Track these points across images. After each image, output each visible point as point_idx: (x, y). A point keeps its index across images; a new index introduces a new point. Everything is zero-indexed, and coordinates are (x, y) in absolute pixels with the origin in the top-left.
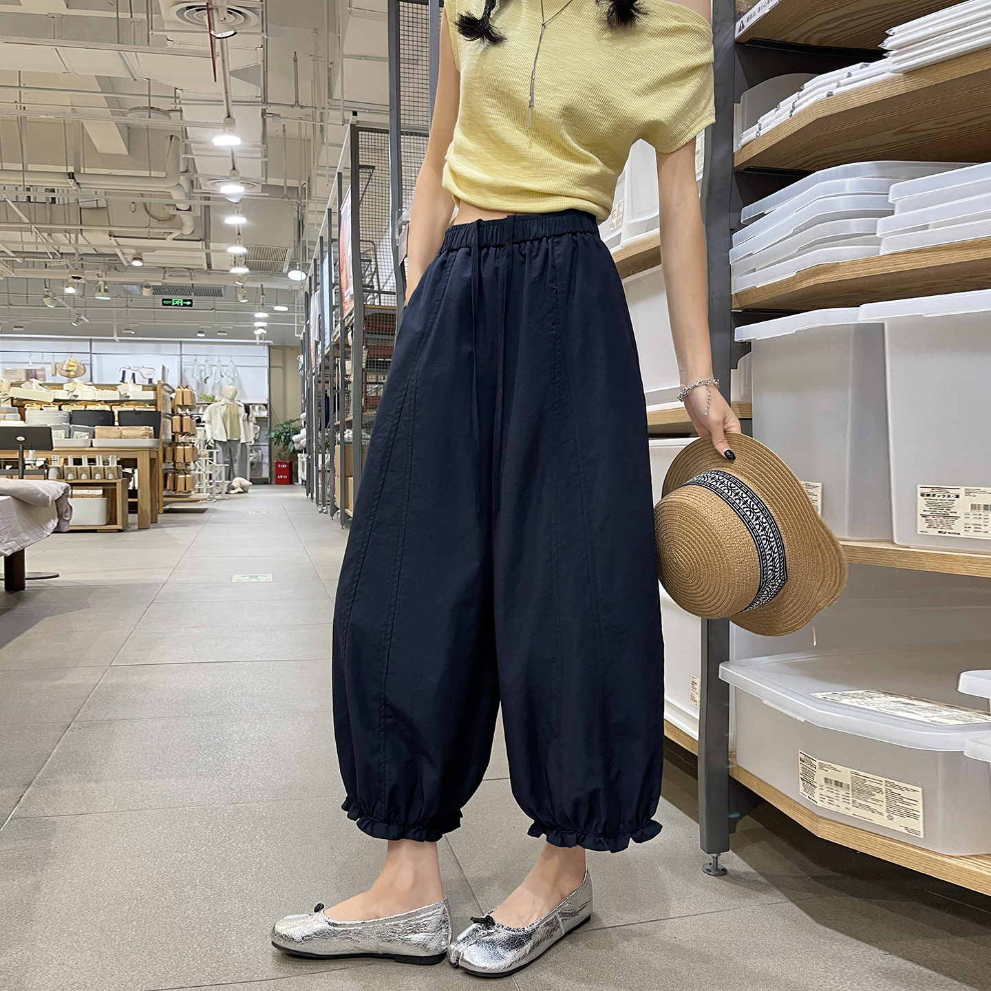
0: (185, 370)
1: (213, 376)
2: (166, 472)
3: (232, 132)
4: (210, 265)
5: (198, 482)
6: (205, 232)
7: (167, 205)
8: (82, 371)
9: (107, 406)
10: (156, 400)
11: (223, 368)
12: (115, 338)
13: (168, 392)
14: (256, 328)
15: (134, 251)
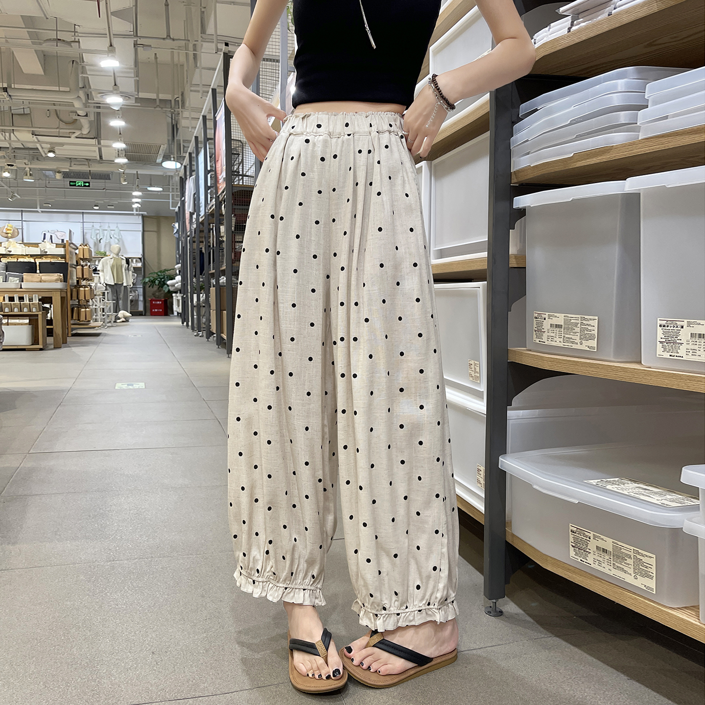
0: (86, 233)
1: (105, 237)
2: (72, 306)
3: (113, 57)
4: (102, 156)
5: (95, 314)
6: (98, 132)
7: (71, 112)
8: (17, 234)
9: (32, 259)
10: (65, 254)
11: (112, 232)
12: (38, 209)
13: (74, 249)
14: (133, 203)
15: (49, 146)
